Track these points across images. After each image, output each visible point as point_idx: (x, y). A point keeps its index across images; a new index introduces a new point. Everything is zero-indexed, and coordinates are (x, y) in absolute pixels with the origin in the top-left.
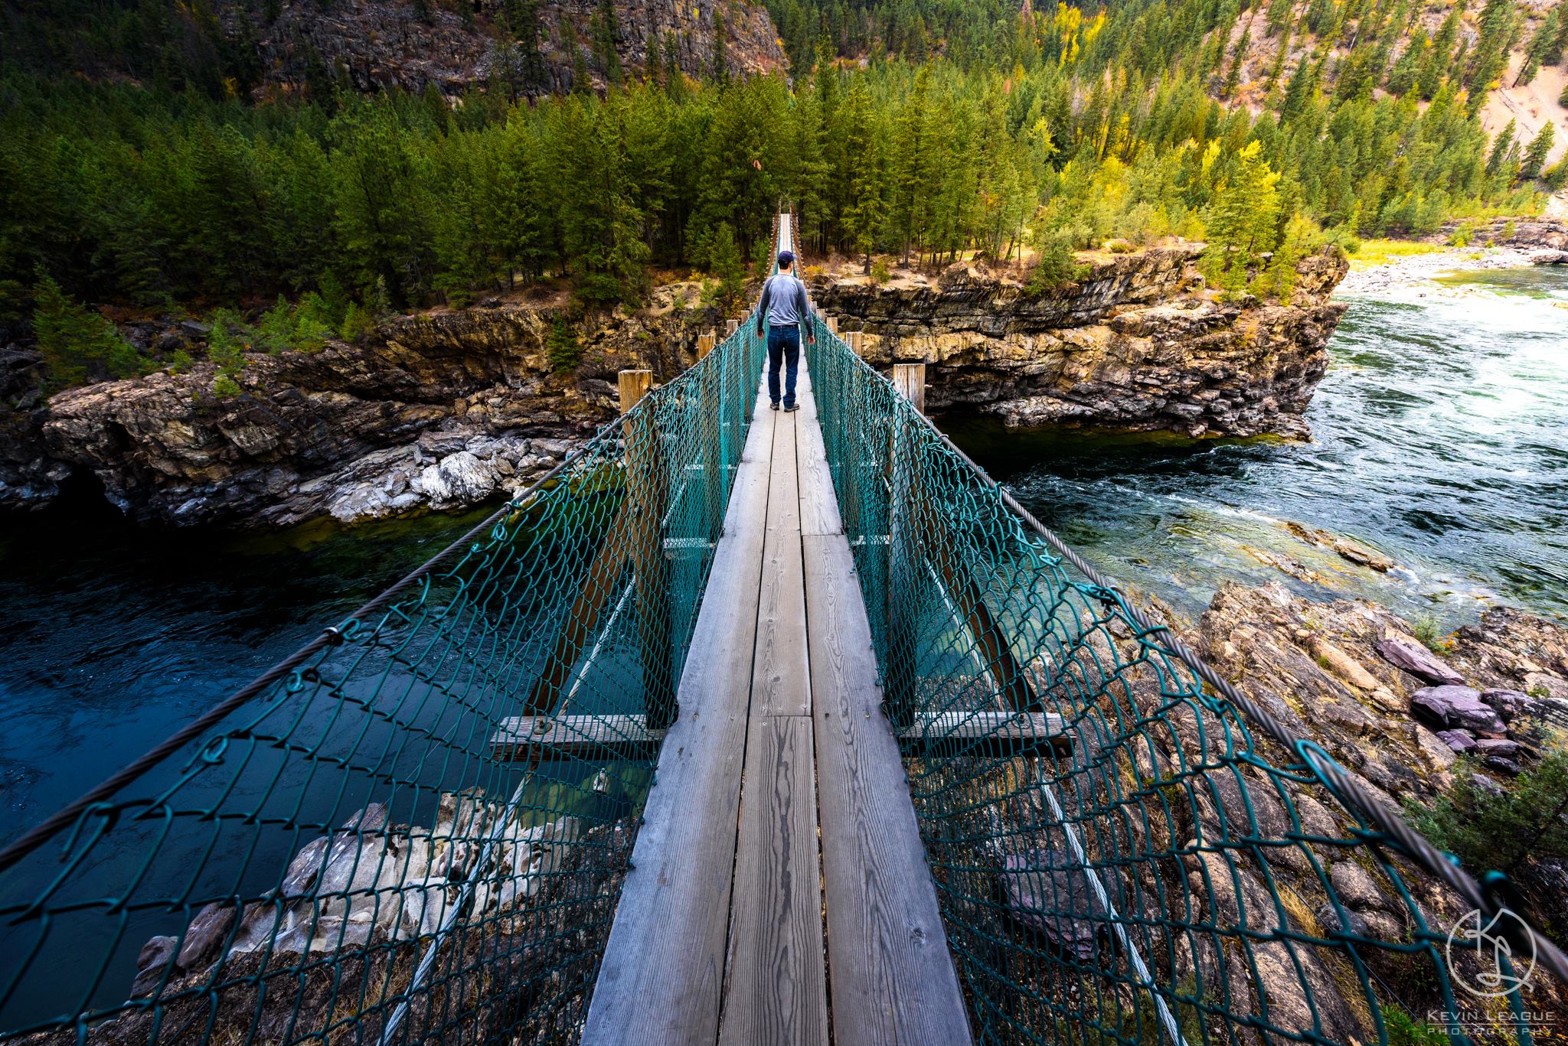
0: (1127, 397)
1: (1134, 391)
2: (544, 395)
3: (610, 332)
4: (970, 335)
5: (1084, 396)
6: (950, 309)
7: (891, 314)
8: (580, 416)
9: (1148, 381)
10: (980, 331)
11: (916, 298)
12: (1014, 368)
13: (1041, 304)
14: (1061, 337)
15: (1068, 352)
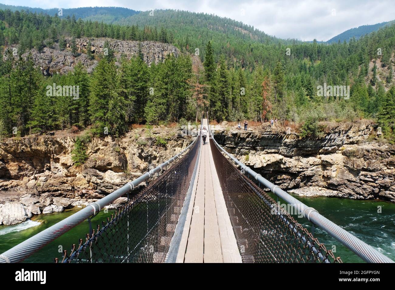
0: (358, 187)
1: (361, 184)
2: (67, 176)
3: (103, 147)
4: (276, 155)
5: (336, 186)
6: (265, 143)
7: (237, 144)
8: (81, 187)
9: (367, 179)
10: (280, 154)
11: (248, 137)
12: (299, 172)
13: (308, 142)
14: (320, 158)
15: (325, 165)
